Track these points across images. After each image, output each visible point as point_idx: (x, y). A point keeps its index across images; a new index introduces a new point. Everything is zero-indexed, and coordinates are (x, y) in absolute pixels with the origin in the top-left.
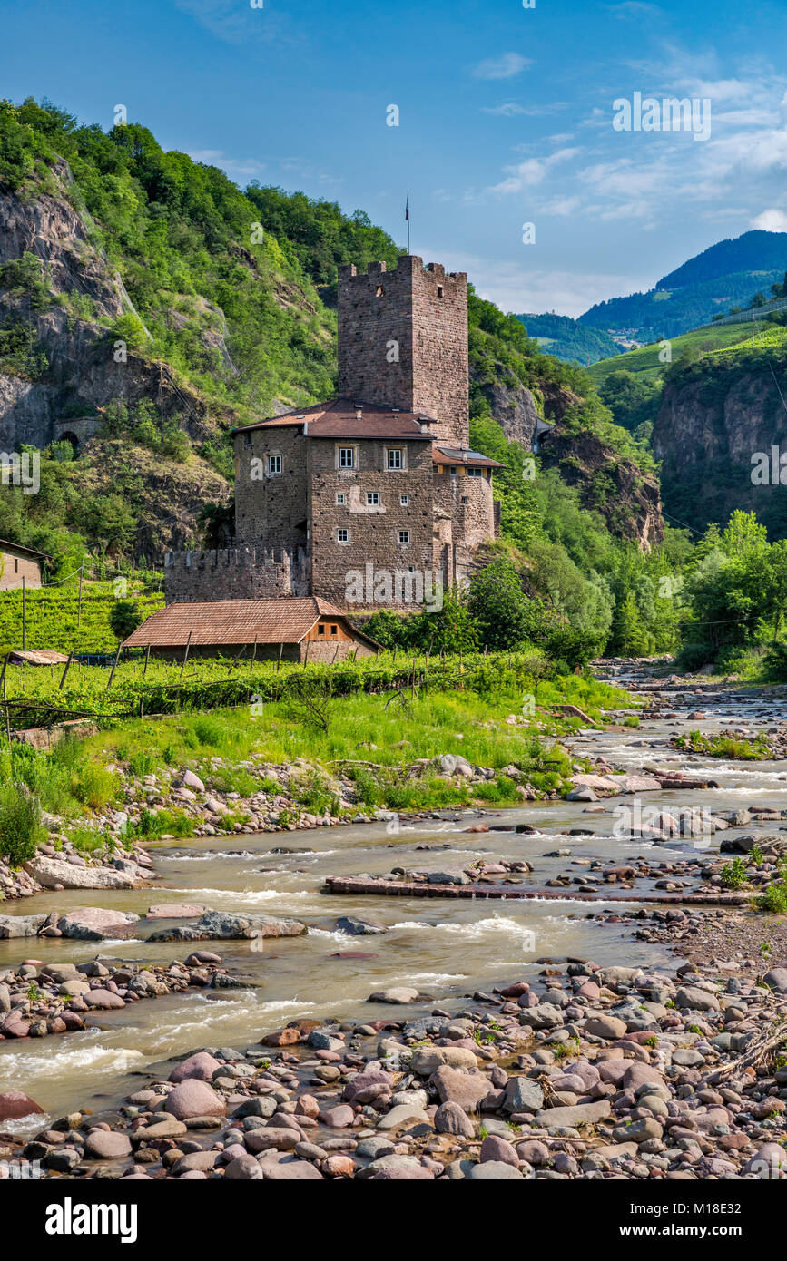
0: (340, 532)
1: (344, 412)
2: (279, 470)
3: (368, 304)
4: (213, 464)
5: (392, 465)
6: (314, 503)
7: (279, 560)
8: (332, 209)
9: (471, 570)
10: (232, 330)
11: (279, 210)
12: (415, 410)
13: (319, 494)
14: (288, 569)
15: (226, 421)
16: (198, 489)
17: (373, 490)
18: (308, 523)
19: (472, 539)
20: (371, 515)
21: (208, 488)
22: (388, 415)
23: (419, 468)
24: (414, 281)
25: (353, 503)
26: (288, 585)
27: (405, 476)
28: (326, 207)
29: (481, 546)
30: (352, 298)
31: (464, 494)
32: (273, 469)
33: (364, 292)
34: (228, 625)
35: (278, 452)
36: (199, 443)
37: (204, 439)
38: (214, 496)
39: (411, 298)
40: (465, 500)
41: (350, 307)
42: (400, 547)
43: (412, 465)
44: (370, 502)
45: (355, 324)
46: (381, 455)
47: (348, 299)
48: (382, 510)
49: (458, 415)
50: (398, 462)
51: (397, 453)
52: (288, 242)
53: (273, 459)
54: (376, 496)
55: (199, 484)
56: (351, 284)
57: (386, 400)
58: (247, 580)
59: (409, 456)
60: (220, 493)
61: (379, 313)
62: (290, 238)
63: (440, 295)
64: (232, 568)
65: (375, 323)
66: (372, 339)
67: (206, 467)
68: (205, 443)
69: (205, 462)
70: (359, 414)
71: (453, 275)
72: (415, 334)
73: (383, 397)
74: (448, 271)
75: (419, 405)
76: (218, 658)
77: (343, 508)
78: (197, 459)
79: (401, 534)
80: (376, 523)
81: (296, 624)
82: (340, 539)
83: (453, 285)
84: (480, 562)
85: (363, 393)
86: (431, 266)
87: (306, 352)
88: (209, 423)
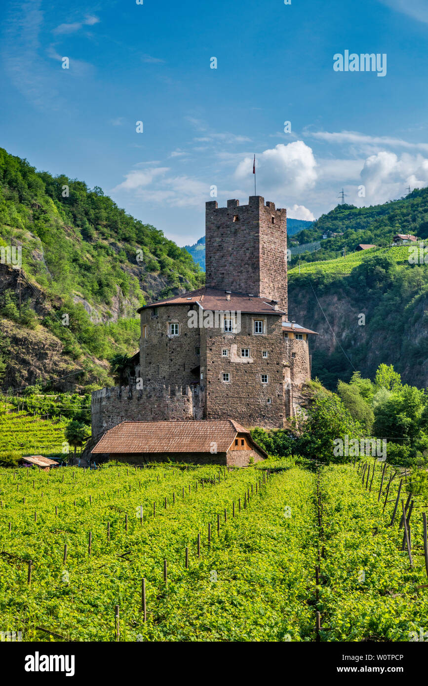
0: (224, 375)
1: (218, 296)
2: (176, 333)
3: (228, 226)
4: (52, 331)
5: (257, 331)
6: (208, 355)
7: (184, 393)
8: (82, 185)
9: (301, 401)
10: (46, 250)
11: (52, 184)
12: (261, 296)
13: (211, 350)
14: (191, 400)
15: (57, 304)
16: (44, 346)
17: (245, 347)
18: (202, 369)
19: (298, 382)
20: (244, 364)
21: (50, 345)
22: (245, 298)
23: (274, 333)
24: (260, 212)
25: (233, 356)
26: (191, 410)
27: (265, 338)
28: (79, 183)
29: (304, 386)
30: (215, 222)
31: (294, 351)
32: (173, 333)
33: (225, 219)
34: (169, 439)
35: (176, 321)
36: (42, 318)
37: (44, 315)
38: (54, 350)
39: (258, 224)
40: (294, 354)
41: (215, 228)
42: (262, 385)
43: (270, 332)
44: (243, 355)
45: (218, 239)
46: (250, 324)
47: (213, 223)
48: (251, 361)
49: (282, 300)
50: (260, 329)
51: (260, 323)
52: (58, 203)
53: (173, 326)
54: (247, 351)
55: (44, 342)
56: (215, 214)
57: (240, 289)
58: (164, 407)
59: (268, 325)
60: (57, 348)
61: (235, 233)
62: (60, 201)
63: (273, 223)
64: (153, 399)
65: (233, 239)
66: (230, 249)
67: (47, 332)
68: (46, 318)
69: (46, 329)
70: (229, 297)
71: (279, 210)
72: (261, 246)
73: (238, 287)
74: (277, 207)
75: (263, 292)
76: (169, 462)
77: (226, 359)
78: (41, 326)
79: (263, 377)
80: (247, 369)
81: (221, 439)
82: (224, 379)
83: (280, 216)
84: (305, 396)
85: (224, 284)
86: (268, 203)
87: (80, 266)
88: (47, 305)
